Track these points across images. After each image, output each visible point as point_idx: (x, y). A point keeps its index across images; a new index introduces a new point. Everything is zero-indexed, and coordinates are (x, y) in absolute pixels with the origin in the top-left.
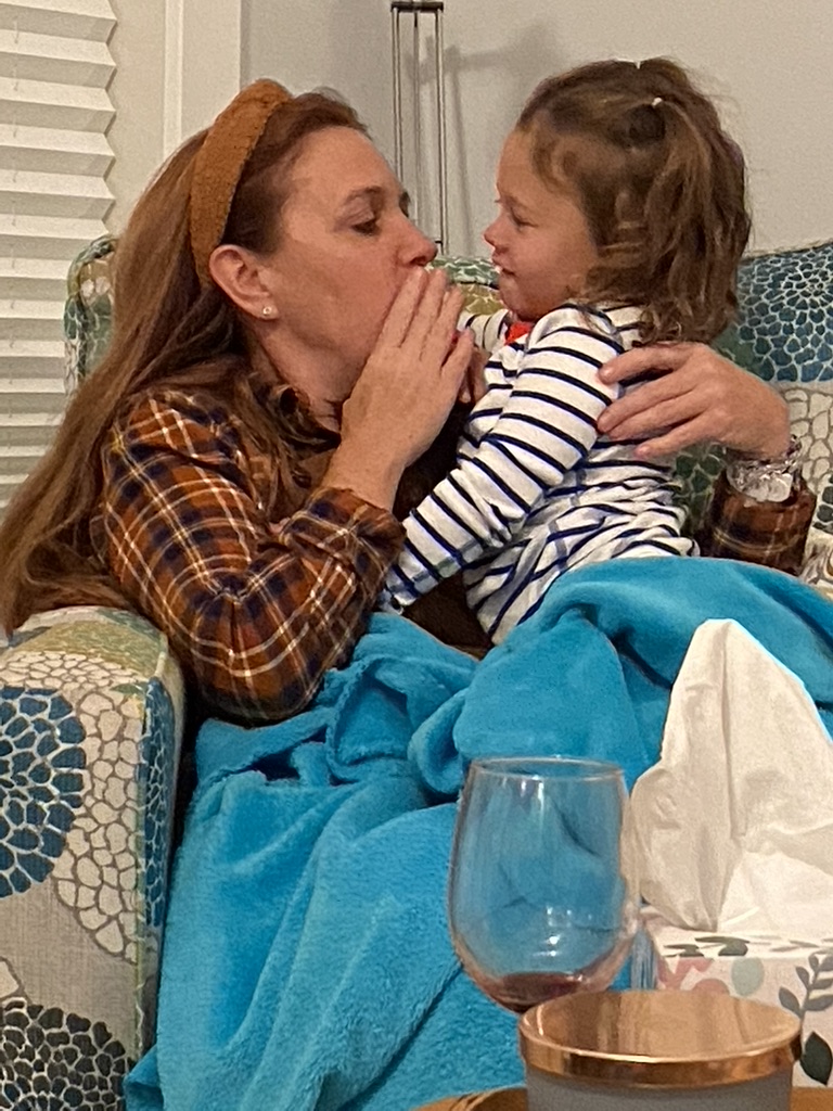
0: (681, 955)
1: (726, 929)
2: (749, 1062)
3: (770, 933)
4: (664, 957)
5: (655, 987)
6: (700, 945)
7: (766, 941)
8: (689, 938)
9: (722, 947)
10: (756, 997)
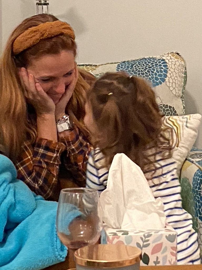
0: (113, 235)
1: (123, 228)
2: (129, 261)
3: (134, 229)
4: (108, 236)
5: (106, 243)
6: (117, 232)
7: (133, 231)
8: (114, 231)
9: (122, 233)
10: (131, 245)
